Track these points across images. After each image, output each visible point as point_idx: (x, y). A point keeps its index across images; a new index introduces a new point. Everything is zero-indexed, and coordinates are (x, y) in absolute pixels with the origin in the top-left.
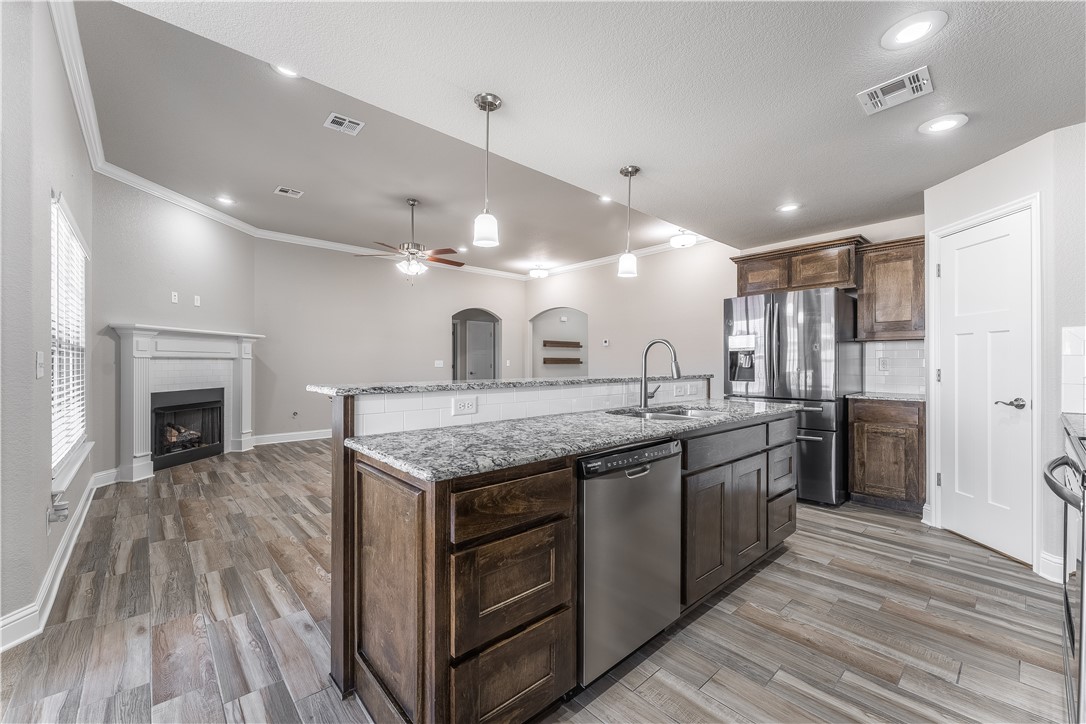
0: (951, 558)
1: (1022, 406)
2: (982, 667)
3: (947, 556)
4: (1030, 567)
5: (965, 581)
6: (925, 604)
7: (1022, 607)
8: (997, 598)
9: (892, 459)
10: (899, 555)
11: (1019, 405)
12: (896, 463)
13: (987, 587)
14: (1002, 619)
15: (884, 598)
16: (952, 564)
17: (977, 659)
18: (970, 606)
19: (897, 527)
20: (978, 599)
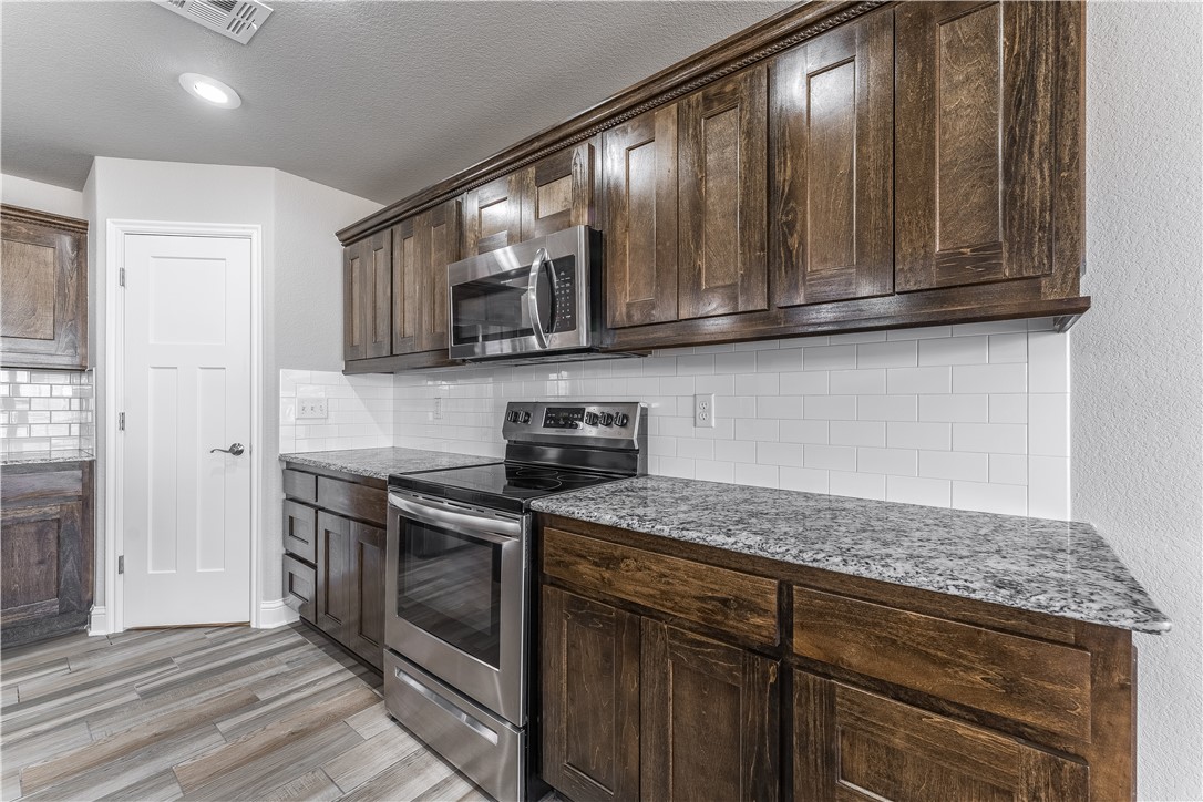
0: (177, 660)
1: (240, 452)
2: (335, 754)
3: (169, 661)
4: (246, 625)
5: (219, 677)
6: (219, 736)
7: (284, 668)
8: (263, 675)
9: (34, 559)
10: (116, 697)
11: (236, 451)
12: (41, 562)
13: (242, 669)
14: (289, 693)
15: (169, 771)
16: (185, 666)
17: (324, 751)
18: (252, 702)
19: (65, 661)
20: (250, 687)
